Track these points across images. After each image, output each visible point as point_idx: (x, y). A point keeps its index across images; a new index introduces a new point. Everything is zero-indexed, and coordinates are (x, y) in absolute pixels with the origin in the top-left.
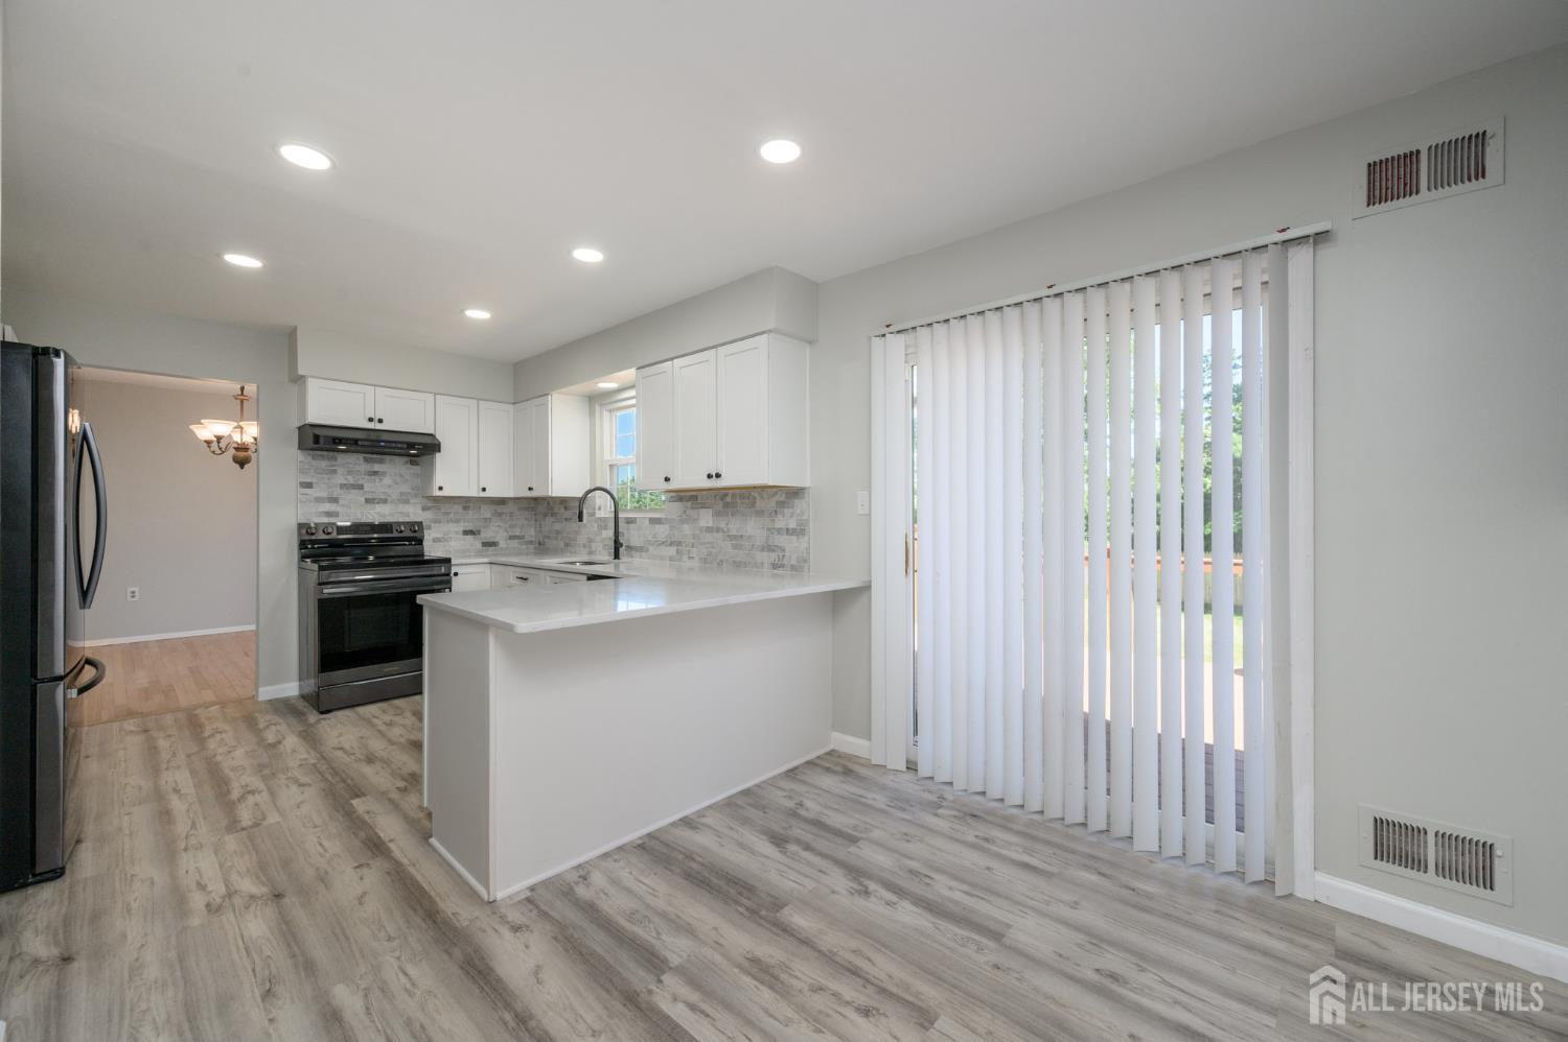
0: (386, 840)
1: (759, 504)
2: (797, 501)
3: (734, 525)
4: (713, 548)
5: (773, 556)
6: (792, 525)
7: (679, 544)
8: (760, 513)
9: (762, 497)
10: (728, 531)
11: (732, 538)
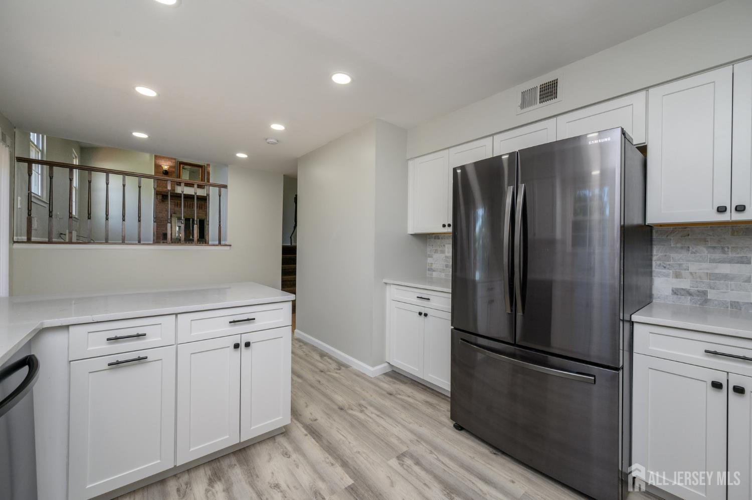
0: (309, 435)
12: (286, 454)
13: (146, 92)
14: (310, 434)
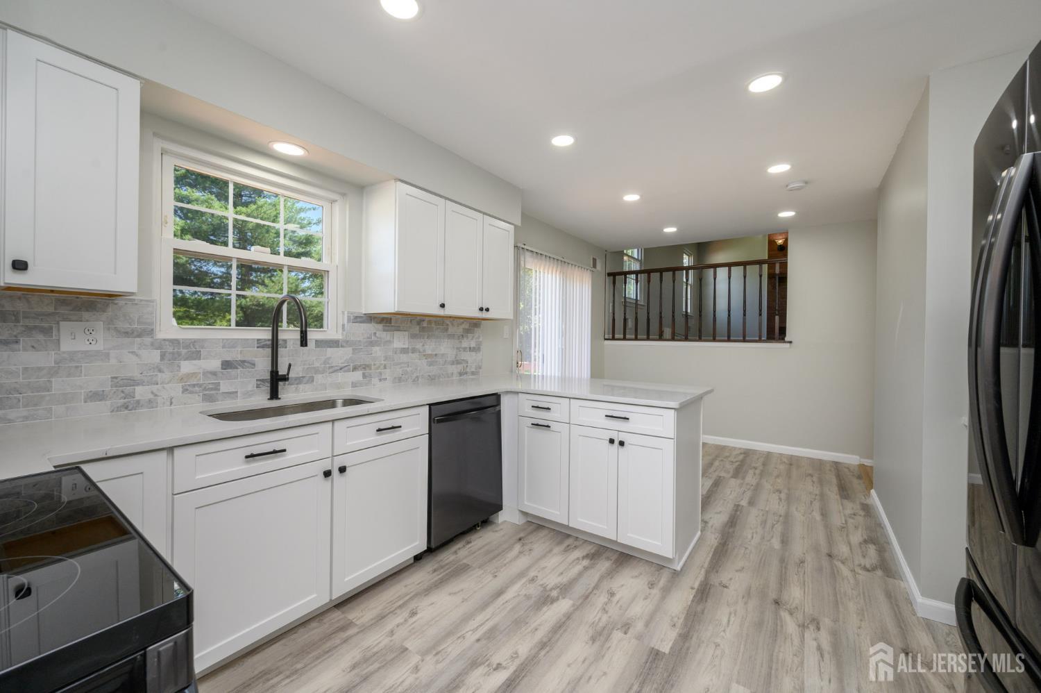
0: (694, 591)
1: (451, 330)
2: (476, 329)
3: (430, 346)
4: (408, 366)
5: (460, 367)
6: (473, 345)
7: (366, 367)
8: (451, 336)
9: (452, 324)
10: (424, 351)
11: (427, 356)
12: (652, 585)
13: (632, 198)
14: (696, 593)
